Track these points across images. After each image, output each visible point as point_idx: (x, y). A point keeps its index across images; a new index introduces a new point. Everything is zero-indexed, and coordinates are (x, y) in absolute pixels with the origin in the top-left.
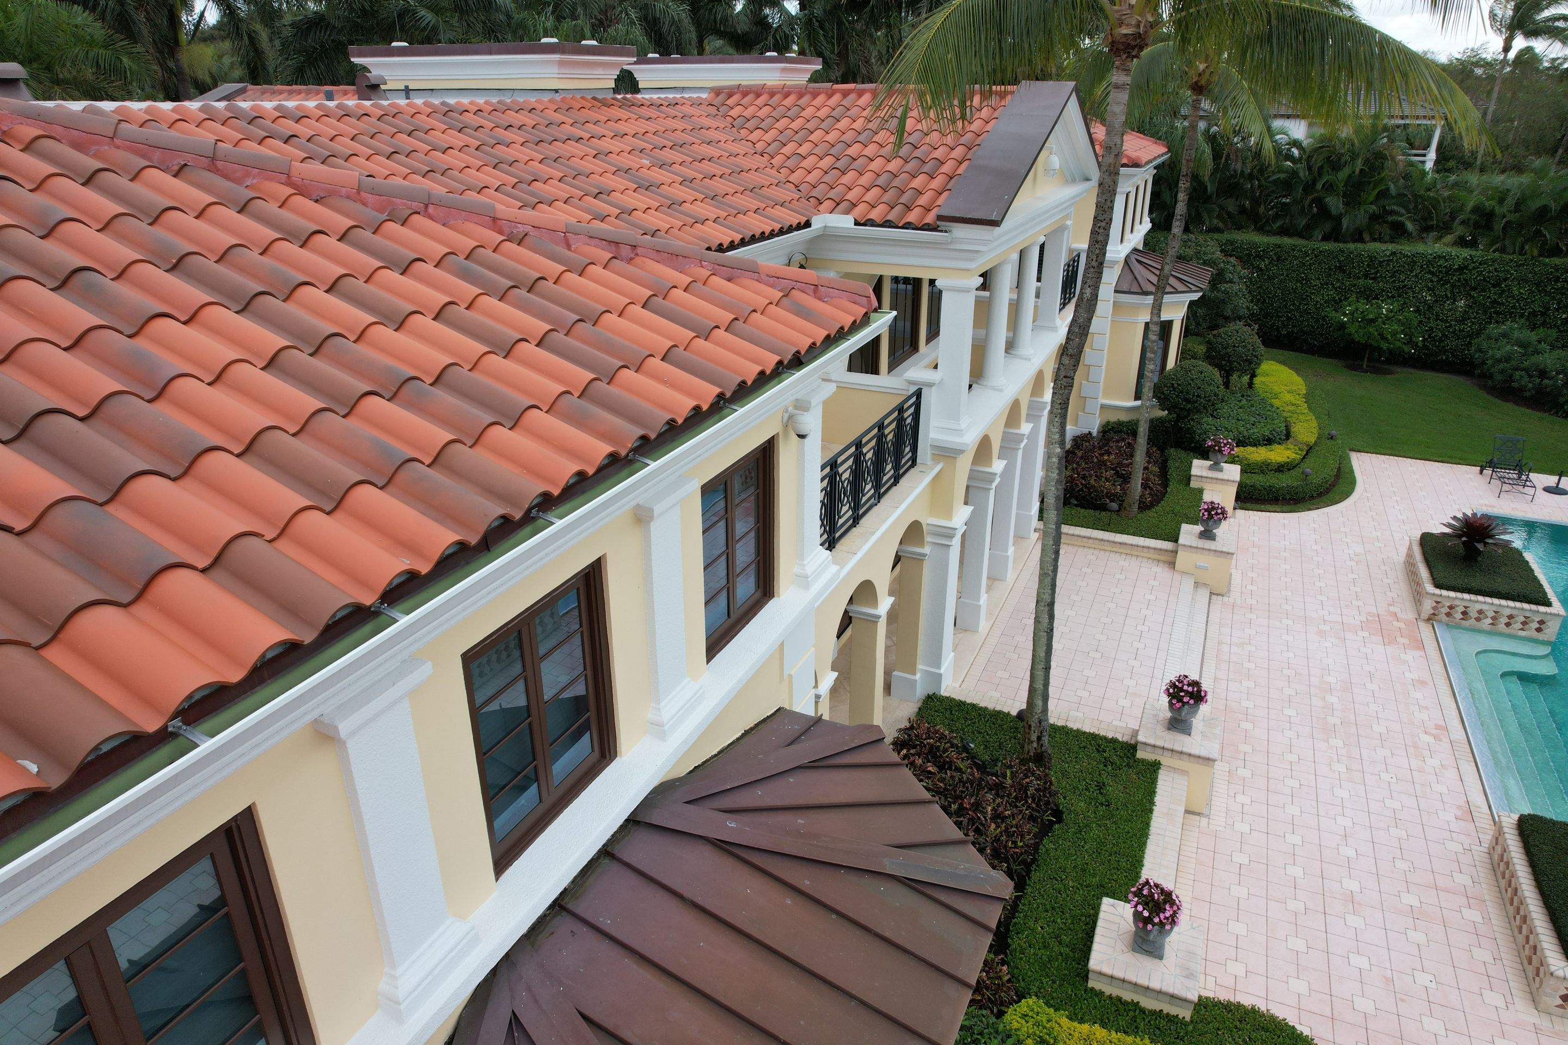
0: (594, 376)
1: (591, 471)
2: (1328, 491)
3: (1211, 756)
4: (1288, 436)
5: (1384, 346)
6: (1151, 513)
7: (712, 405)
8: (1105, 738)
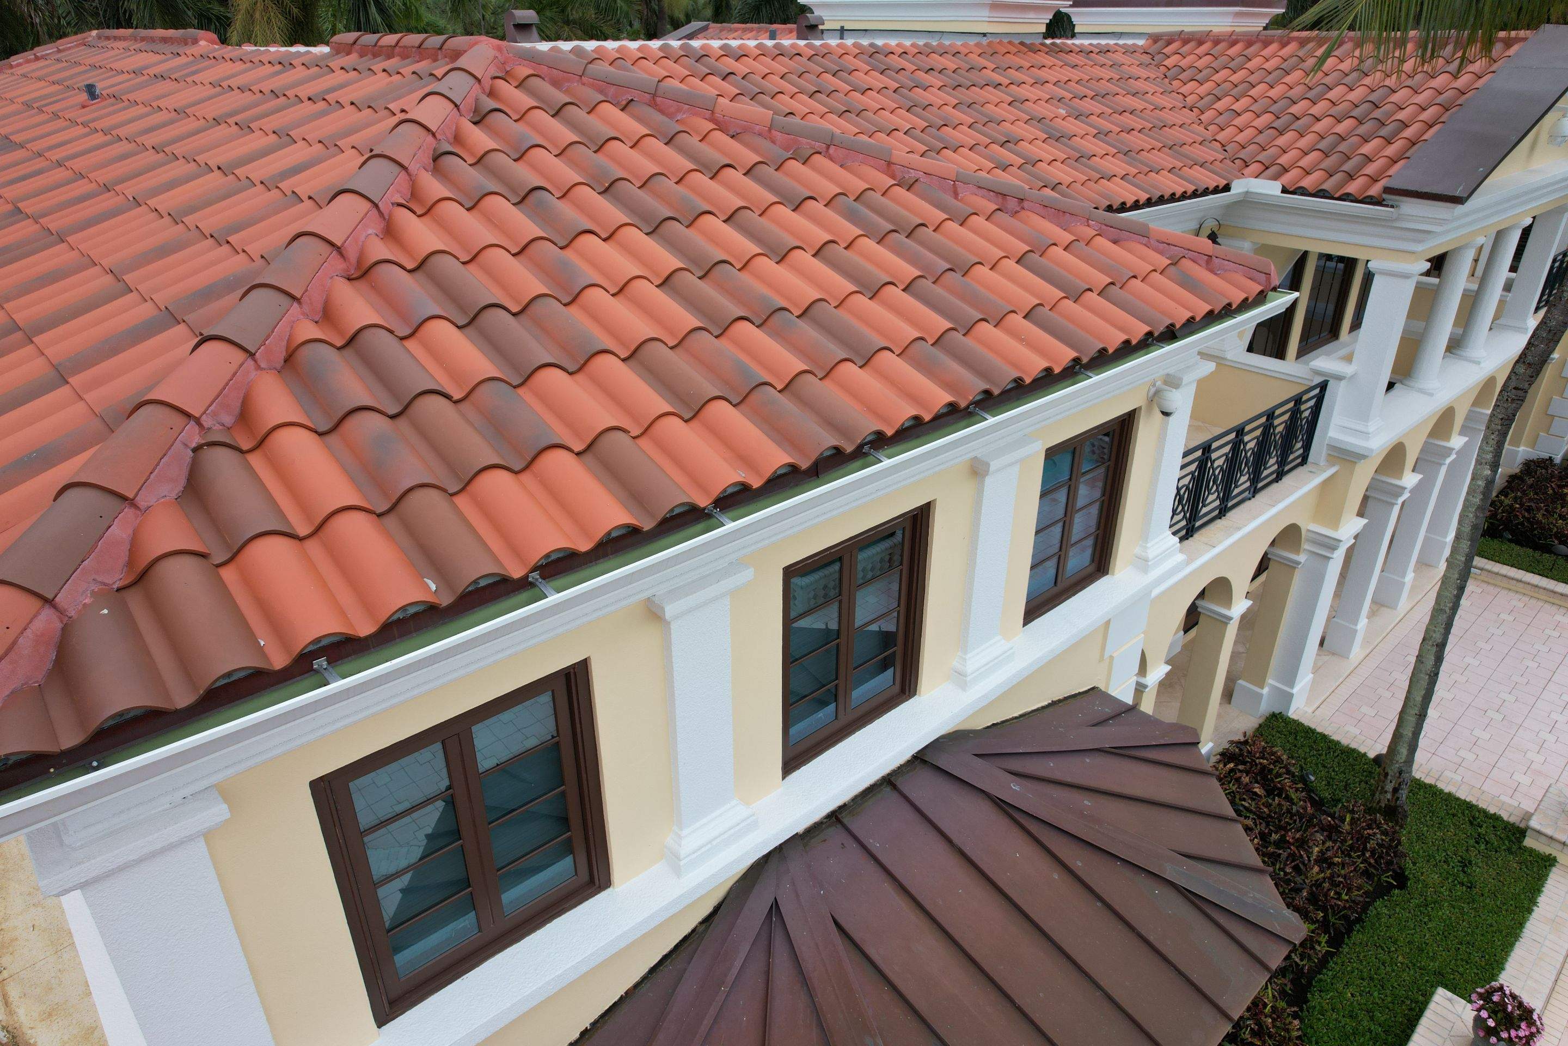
0: (951, 326)
1: (927, 417)
7: (1065, 370)
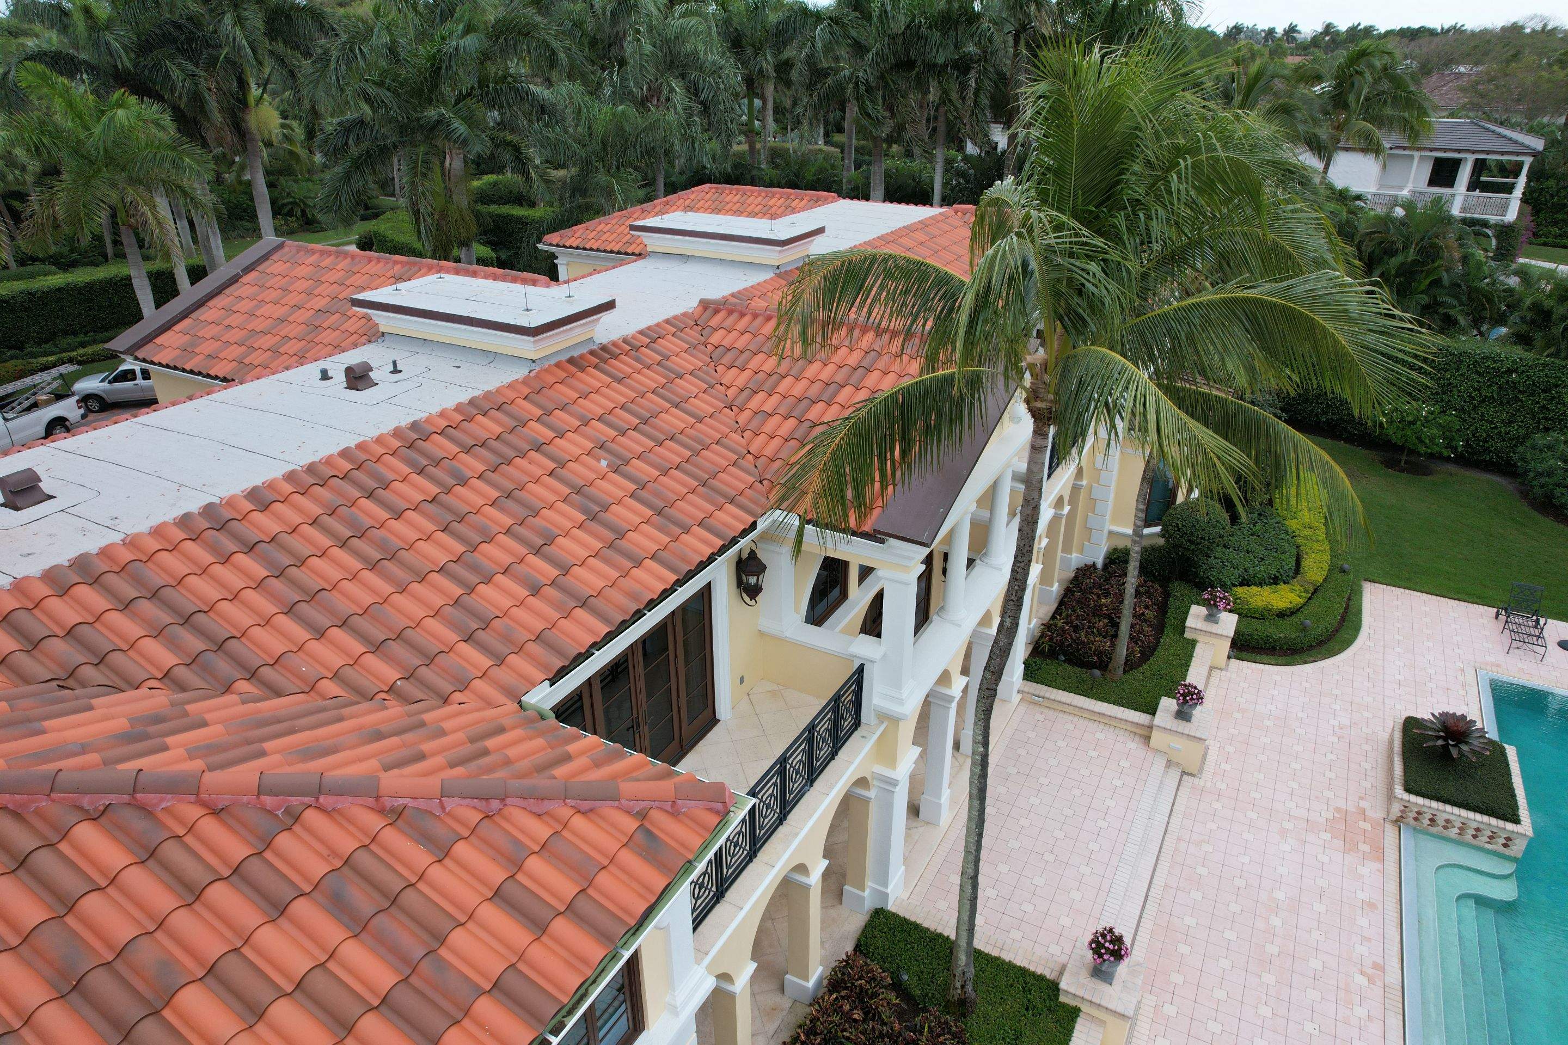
2: (1330, 638)
3: (1126, 1013)
4: (1297, 571)
5: (1422, 450)
6: (1137, 674)
8: (1033, 975)
